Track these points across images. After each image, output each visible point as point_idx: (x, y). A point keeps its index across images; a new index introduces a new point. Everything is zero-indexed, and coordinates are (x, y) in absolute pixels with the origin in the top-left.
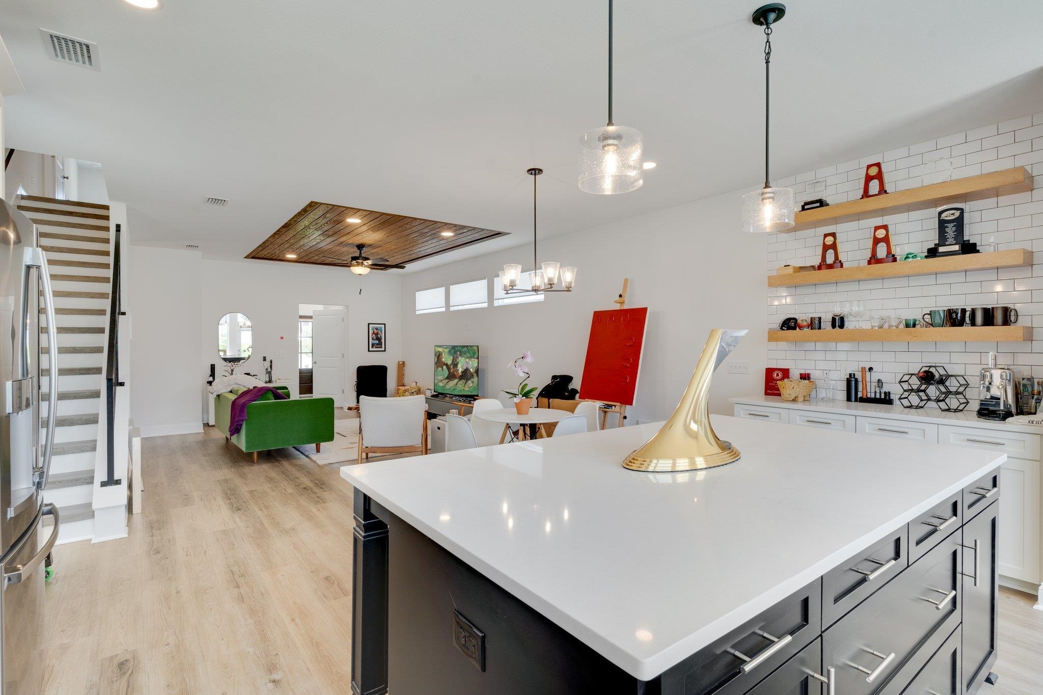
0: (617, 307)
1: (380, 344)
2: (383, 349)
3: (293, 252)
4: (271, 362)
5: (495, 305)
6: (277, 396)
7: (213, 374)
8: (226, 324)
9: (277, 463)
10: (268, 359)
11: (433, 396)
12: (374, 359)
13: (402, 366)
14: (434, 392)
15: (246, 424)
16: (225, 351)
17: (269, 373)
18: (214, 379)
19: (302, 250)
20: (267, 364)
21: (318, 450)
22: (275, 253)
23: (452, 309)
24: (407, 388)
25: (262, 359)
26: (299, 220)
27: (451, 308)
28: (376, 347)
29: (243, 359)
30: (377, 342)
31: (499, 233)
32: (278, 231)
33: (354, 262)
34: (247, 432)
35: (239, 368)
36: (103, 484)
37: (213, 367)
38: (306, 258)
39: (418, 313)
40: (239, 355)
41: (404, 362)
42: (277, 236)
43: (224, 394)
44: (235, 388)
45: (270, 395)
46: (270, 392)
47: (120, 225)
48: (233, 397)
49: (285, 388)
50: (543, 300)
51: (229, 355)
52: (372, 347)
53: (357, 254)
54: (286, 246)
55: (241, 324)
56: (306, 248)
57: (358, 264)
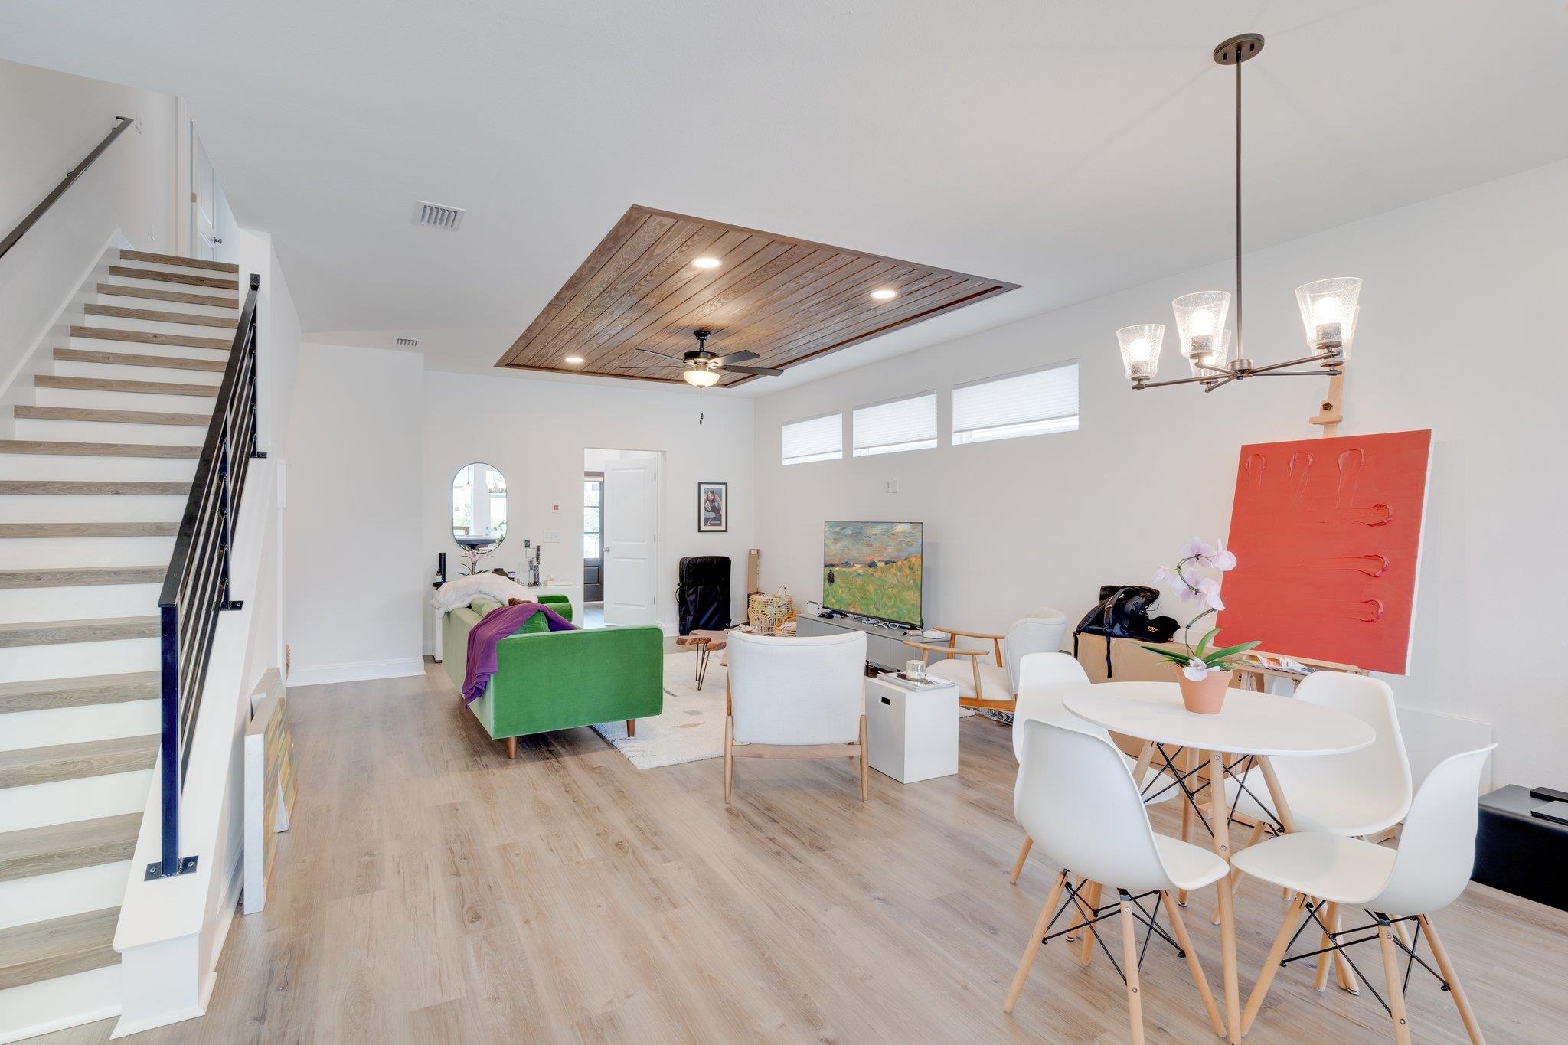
0: (1318, 433)
1: (717, 520)
2: (723, 528)
3: (577, 351)
4: (538, 550)
5: (953, 444)
6: (554, 624)
7: (442, 571)
8: (468, 487)
9: (553, 761)
10: (533, 545)
11: (823, 616)
12: (709, 546)
13: (755, 557)
14: (824, 607)
15: (496, 682)
16: (467, 529)
17: (535, 569)
18: (444, 578)
19: (595, 347)
20: (531, 553)
21: (631, 732)
22: (547, 353)
23: (856, 454)
24: (768, 597)
25: (524, 544)
26: (599, 266)
27: (854, 451)
28: (711, 525)
29: (494, 541)
30: (712, 515)
31: (997, 287)
32: (556, 298)
33: (691, 362)
34: (497, 698)
35: (487, 560)
36: (154, 872)
37: (442, 558)
38: (599, 364)
39: (786, 463)
40: (487, 535)
41: (758, 551)
42: (553, 312)
43: (457, 612)
44: (478, 601)
45: (542, 622)
46: (541, 613)
47: (258, 276)
48: (472, 620)
49: (564, 599)
50: (1077, 428)
51: (473, 535)
52: (705, 524)
53: (697, 348)
54: (568, 337)
55: (491, 486)
56: (601, 341)
57: (698, 367)
